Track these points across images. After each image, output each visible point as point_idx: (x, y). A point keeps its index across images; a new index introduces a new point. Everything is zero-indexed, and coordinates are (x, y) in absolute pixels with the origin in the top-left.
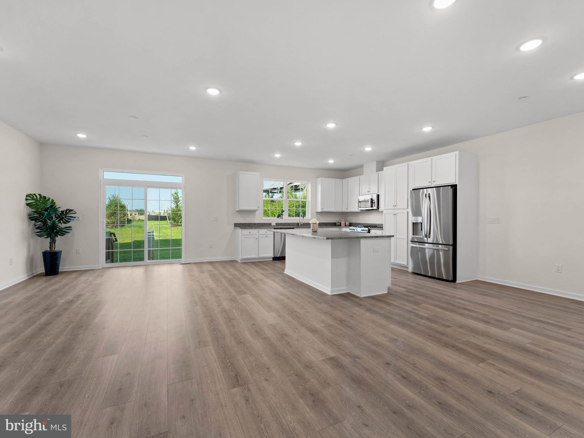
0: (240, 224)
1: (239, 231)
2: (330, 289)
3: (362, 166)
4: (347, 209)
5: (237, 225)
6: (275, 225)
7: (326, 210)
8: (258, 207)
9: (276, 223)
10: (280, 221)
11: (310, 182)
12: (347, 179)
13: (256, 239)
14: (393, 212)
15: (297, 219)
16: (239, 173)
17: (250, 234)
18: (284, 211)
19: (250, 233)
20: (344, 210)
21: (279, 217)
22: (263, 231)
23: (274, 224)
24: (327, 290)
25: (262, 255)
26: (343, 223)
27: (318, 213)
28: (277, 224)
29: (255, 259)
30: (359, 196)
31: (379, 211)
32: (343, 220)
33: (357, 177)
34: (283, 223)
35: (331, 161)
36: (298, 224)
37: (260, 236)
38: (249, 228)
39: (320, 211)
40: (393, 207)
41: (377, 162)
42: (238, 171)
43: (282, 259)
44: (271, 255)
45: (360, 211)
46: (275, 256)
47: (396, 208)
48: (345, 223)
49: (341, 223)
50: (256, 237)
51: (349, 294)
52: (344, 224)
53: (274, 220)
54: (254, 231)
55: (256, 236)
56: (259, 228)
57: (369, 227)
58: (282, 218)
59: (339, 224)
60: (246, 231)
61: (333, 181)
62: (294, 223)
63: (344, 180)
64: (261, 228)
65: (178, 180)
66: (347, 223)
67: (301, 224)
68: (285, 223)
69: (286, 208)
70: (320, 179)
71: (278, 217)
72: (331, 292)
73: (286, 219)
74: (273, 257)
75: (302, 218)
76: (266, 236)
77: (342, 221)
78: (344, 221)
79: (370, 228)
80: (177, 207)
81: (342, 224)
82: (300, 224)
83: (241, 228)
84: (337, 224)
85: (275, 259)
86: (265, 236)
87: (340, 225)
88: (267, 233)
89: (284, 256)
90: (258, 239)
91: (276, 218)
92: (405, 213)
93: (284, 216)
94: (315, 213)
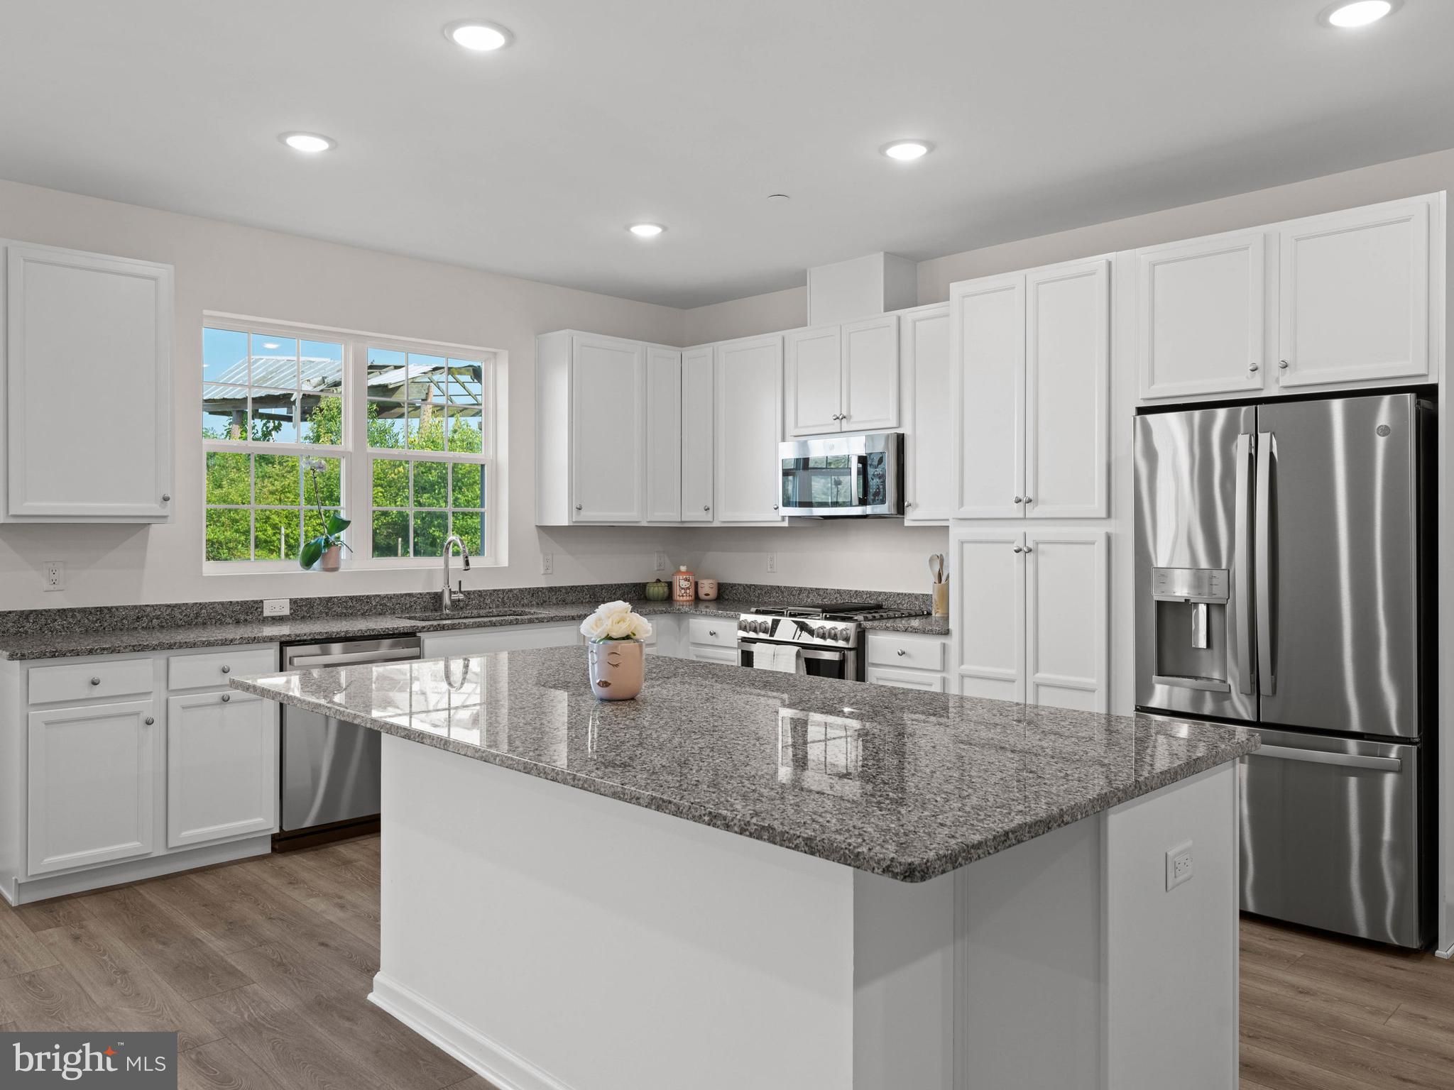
0: (22, 618)
3: (798, 280)
4: (707, 509)
6: (286, 612)
7: (596, 515)
8: (166, 499)
9: (293, 602)
10: (317, 583)
11: (504, 355)
12: (706, 349)
13: (149, 723)
14: (1015, 532)
15: (430, 573)
17: (97, 691)
18: (347, 523)
19: (95, 683)
20: (694, 515)
21: (316, 564)
22: (195, 666)
23: (277, 605)
25: (187, 834)
26: (682, 584)
27: (547, 532)
28: (303, 609)
29: (141, 862)
30: (783, 440)
31: (907, 524)
32: (683, 568)
33: (774, 338)
34: (339, 599)
35: (646, 231)
36: (437, 597)
37: (176, 700)
38: (91, 650)
39: (563, 524)
40: (1016, 511)
41: (886, 254)
44: (266, 821)
45: (786, 524)
46: (285, 829)
47: (1032, 512)
48: (696, 584)
49: (670, 587)
50: (147, 714)
52: (691, 592)
53: (280, 582)
54: (127, 673)
55: (148, 707)
56: (169, 646)
57: (860, 617)
58: (335, 569)
59: (660, 590)
60: (65, 678)
62: (410, 595)
63: (689, 352)
64: (180, 644)
66: (707, 588)
67: (454, 597)
68: (351, 598)
69: (355, 504)
71: (308, 562)
73: (358, 570)
74: (277, 831)
75: (460, 562)
76: (225, 700)
77: (679, 572)
78: (687, 572)
79: (868, 624)
81: (677, 592)
82: (447, 600)
83: (22, 657)
84: (652, 591)
85: (291, 841)
86: (215, 696)
87: (669, 598)
88: (230, 677)
90: (159, 724)
91: (295, 565)
92: (1093, 543)
93: (344, 554)
94: (534, 531)
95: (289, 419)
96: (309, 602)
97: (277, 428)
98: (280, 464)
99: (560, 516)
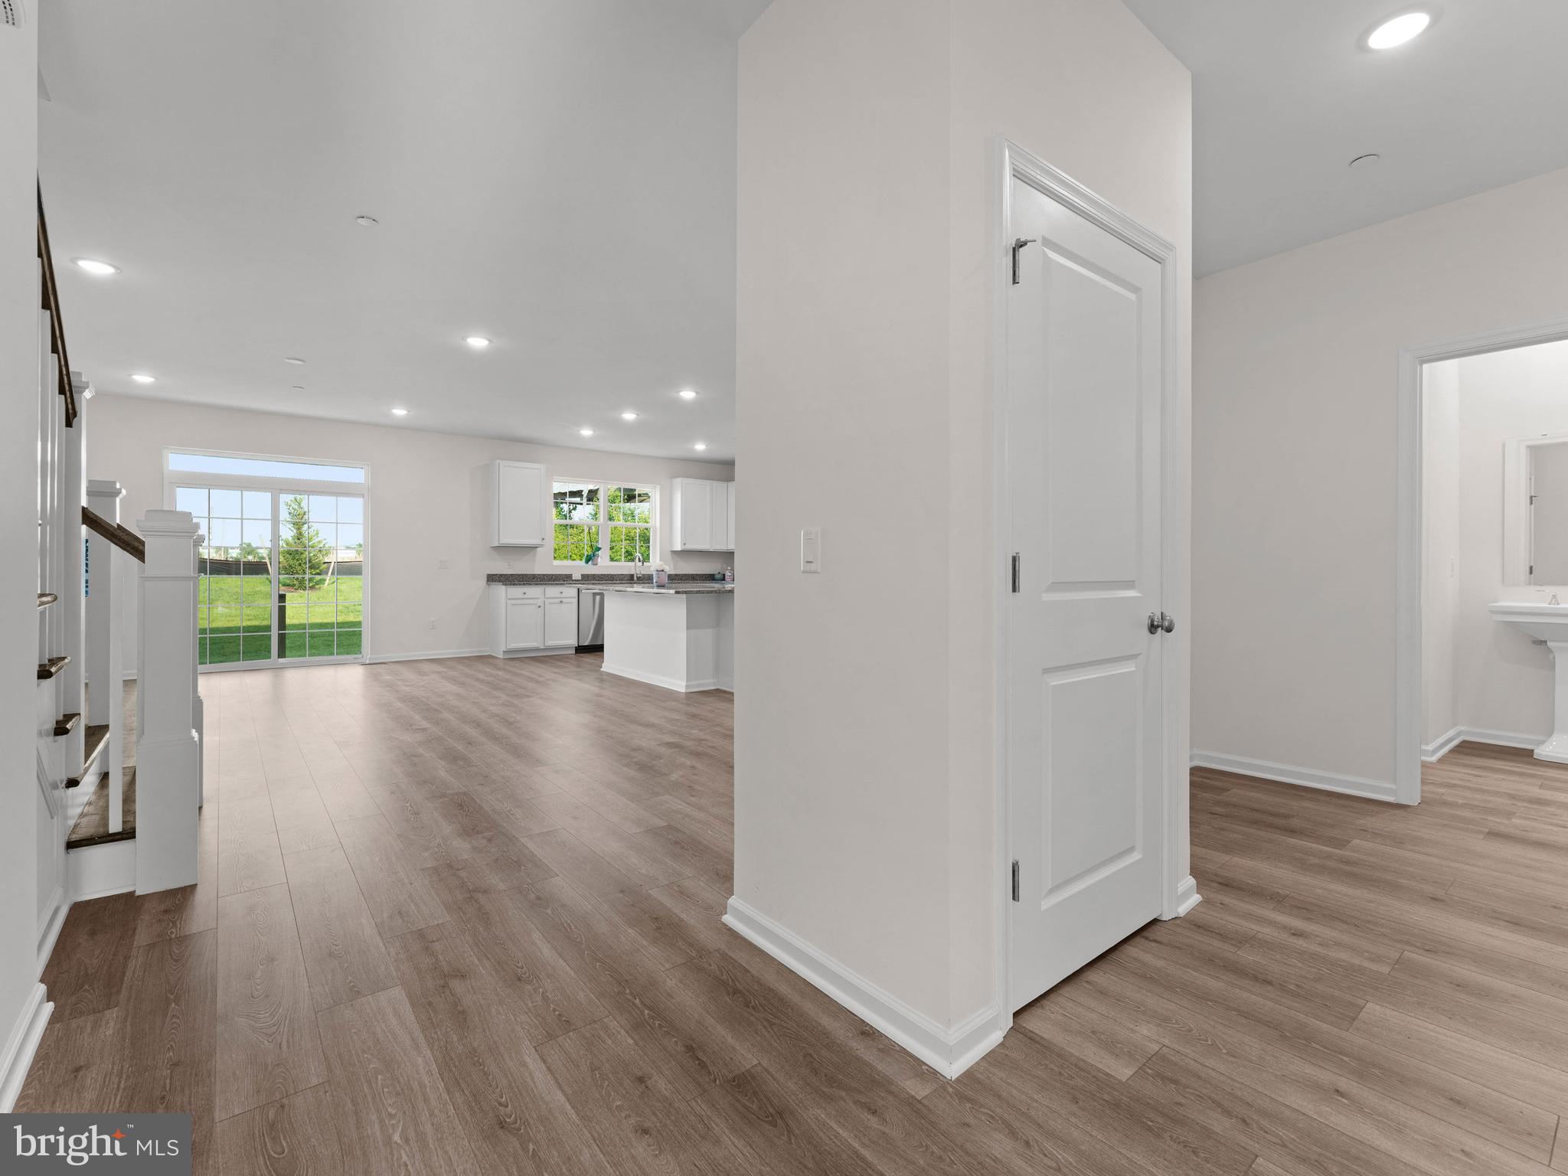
0: (501, 575)
1: (501, 590)
2: (684, 683)
5: (492, 579)
6: (580, 578)
7: (690, 546)
8: (543, 539)
9: (582, 575)
10: (591, 569)
11: (658, 487)
13: (539, 607)
15: (630, 567)
16: (499, 464)
17: (525, 596)
18: (600, 549)
19: (525, 594)
21: (590, 562)
22: (553, 591)
23: (577, 576)
24: (680, 685)
25: (550, 643)
26: (730, 574)
27: (674, 552)
28: (585, 577)
29: (537, 649)
32: (729, 568)
34: (598, 574)
35: (700, 447)
36: (632, 576)
37: (547, 601)
38: (524, 584)
39: (680, 549)
42: (498, 461)
43: (597, 649)
44: (573, 642)
46: (580, 645)
49: (724, 575)
50: (539, 604)
51: (718, 690)
52: (732, 577)
53: (578, 568)
54: (534, 591)
55: (540, 602)
56: (546, 584)
58: (596, 564)
59: (720, 576)
60: (516, 591)
61: (707, 484)
62: (623, 574)
63: (731, 484)
64: (549, 584)
65: (356, 475)
67: (638, 576)
68: (602, 574)
69: (604, 543)
70: (678, 481)
71: (587, 562)
72: (687, 687)
73: (604, 564)
74: (576, 646)
75: (641, 563)
76: (561, 602)
77: (727, 570)
78: (730, 570)
80: (299, 539)
81: (726, 577)
82: (635, 579)
83: (506, 585)
84: (717, 577)
85: (581, 650)
86: (558, 600)
87: (724, 579)
88: (563, 595)
89: (599, 643)
90: (542, 607)
91: (582, 563)
93: (599, 560)
94: (670, 553)
95: (582, 504)
96: (588, 576)
97: (575, 509)
98: (577, 528)
99: (678, 547)
